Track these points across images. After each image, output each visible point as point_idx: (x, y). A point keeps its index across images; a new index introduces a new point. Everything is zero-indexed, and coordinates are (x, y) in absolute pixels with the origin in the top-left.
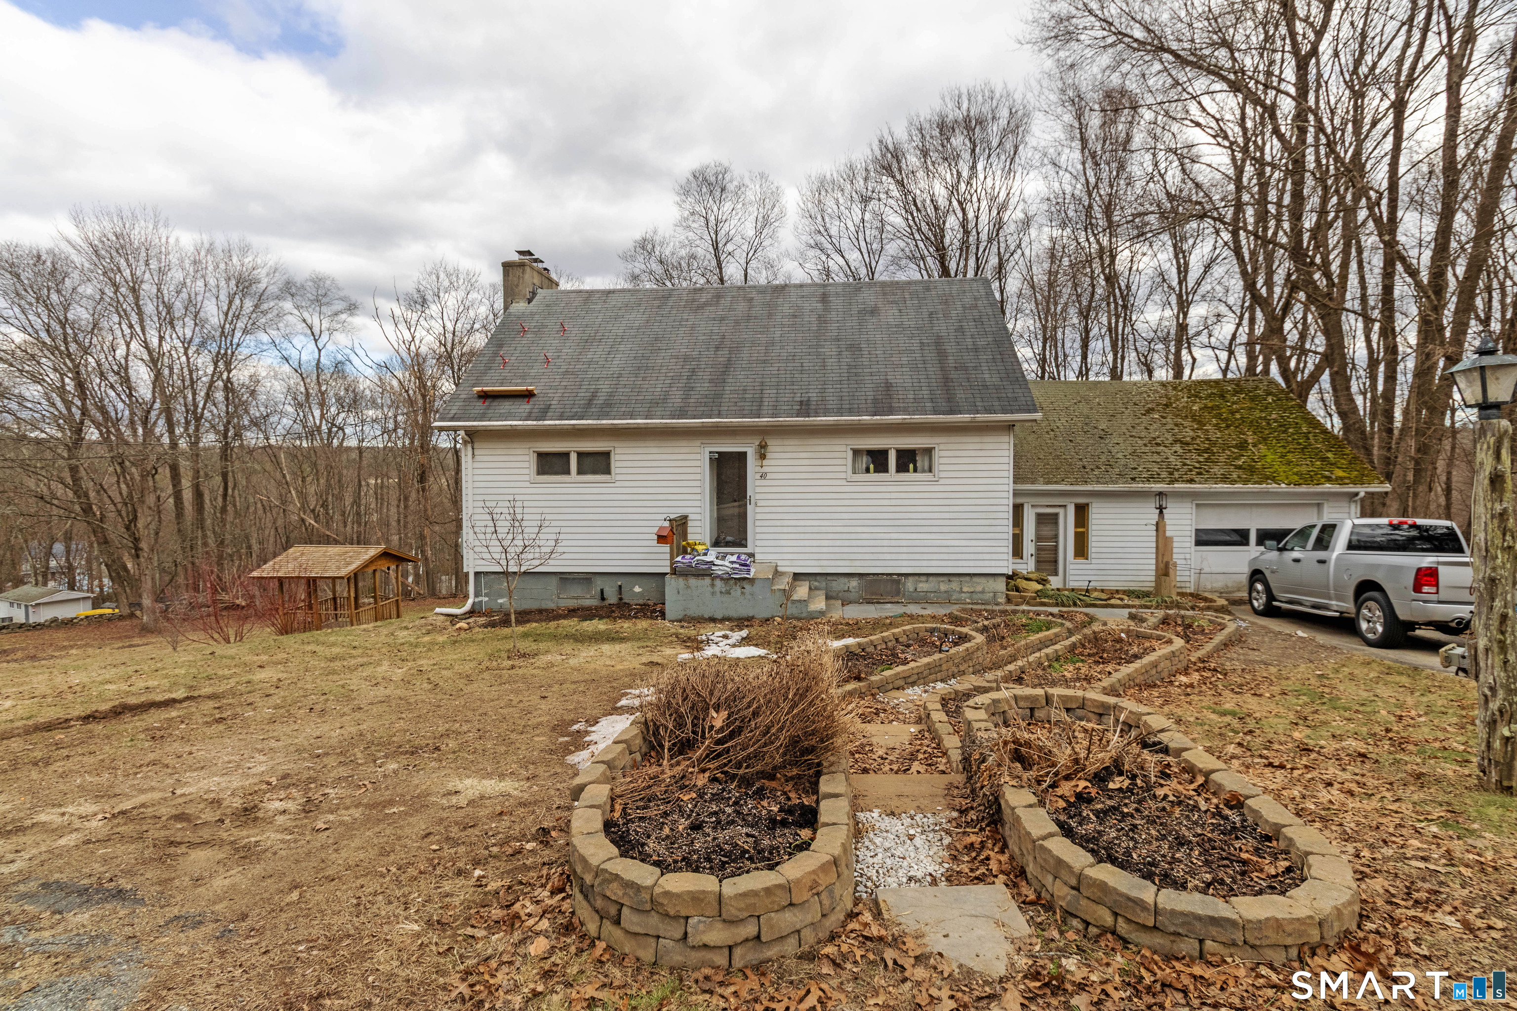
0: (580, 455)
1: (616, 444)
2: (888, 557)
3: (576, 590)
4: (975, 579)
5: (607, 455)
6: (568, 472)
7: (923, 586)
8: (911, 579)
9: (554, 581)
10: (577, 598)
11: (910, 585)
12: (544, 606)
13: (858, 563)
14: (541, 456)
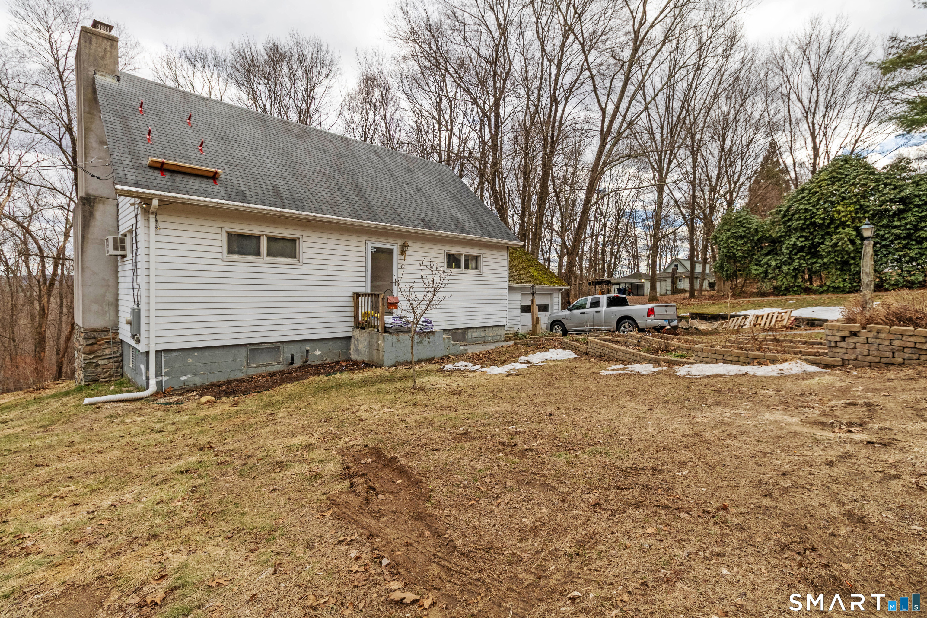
0: (271, 239)
1: (304, 233)
2: (462, 318)
3: (265, 359)
4: (495, 329)
5: (293, 241)
6: (258, 253)
7: (475, 335)
8: (470, 331)
9: (244, 352)
10: (265, 366)
11: (469, 334)
12: (233, 377)
13: (449, 323)
14: (230, 235)
